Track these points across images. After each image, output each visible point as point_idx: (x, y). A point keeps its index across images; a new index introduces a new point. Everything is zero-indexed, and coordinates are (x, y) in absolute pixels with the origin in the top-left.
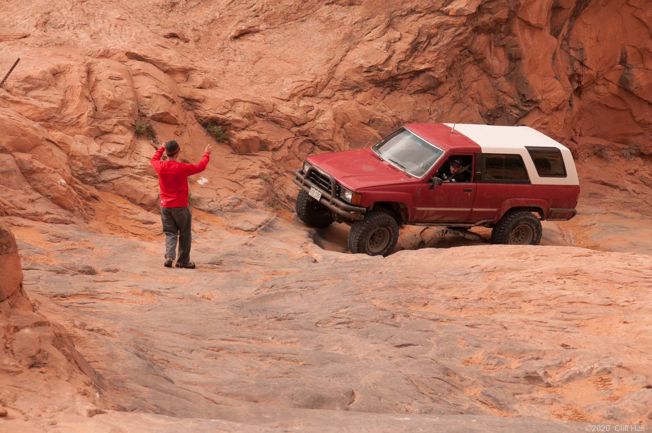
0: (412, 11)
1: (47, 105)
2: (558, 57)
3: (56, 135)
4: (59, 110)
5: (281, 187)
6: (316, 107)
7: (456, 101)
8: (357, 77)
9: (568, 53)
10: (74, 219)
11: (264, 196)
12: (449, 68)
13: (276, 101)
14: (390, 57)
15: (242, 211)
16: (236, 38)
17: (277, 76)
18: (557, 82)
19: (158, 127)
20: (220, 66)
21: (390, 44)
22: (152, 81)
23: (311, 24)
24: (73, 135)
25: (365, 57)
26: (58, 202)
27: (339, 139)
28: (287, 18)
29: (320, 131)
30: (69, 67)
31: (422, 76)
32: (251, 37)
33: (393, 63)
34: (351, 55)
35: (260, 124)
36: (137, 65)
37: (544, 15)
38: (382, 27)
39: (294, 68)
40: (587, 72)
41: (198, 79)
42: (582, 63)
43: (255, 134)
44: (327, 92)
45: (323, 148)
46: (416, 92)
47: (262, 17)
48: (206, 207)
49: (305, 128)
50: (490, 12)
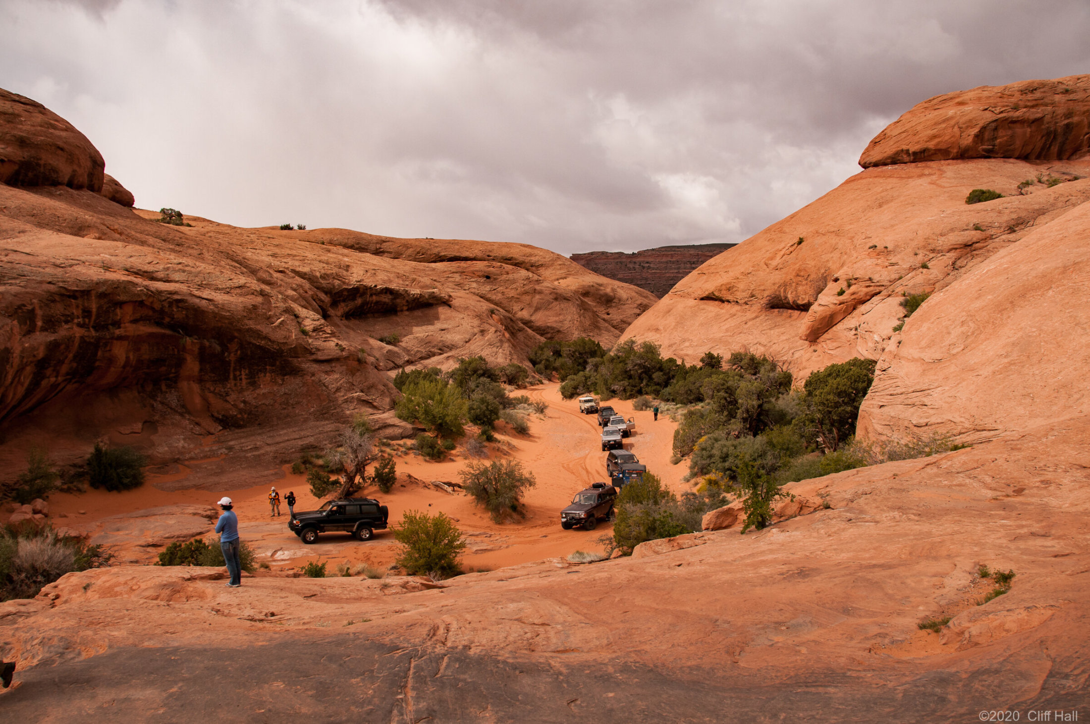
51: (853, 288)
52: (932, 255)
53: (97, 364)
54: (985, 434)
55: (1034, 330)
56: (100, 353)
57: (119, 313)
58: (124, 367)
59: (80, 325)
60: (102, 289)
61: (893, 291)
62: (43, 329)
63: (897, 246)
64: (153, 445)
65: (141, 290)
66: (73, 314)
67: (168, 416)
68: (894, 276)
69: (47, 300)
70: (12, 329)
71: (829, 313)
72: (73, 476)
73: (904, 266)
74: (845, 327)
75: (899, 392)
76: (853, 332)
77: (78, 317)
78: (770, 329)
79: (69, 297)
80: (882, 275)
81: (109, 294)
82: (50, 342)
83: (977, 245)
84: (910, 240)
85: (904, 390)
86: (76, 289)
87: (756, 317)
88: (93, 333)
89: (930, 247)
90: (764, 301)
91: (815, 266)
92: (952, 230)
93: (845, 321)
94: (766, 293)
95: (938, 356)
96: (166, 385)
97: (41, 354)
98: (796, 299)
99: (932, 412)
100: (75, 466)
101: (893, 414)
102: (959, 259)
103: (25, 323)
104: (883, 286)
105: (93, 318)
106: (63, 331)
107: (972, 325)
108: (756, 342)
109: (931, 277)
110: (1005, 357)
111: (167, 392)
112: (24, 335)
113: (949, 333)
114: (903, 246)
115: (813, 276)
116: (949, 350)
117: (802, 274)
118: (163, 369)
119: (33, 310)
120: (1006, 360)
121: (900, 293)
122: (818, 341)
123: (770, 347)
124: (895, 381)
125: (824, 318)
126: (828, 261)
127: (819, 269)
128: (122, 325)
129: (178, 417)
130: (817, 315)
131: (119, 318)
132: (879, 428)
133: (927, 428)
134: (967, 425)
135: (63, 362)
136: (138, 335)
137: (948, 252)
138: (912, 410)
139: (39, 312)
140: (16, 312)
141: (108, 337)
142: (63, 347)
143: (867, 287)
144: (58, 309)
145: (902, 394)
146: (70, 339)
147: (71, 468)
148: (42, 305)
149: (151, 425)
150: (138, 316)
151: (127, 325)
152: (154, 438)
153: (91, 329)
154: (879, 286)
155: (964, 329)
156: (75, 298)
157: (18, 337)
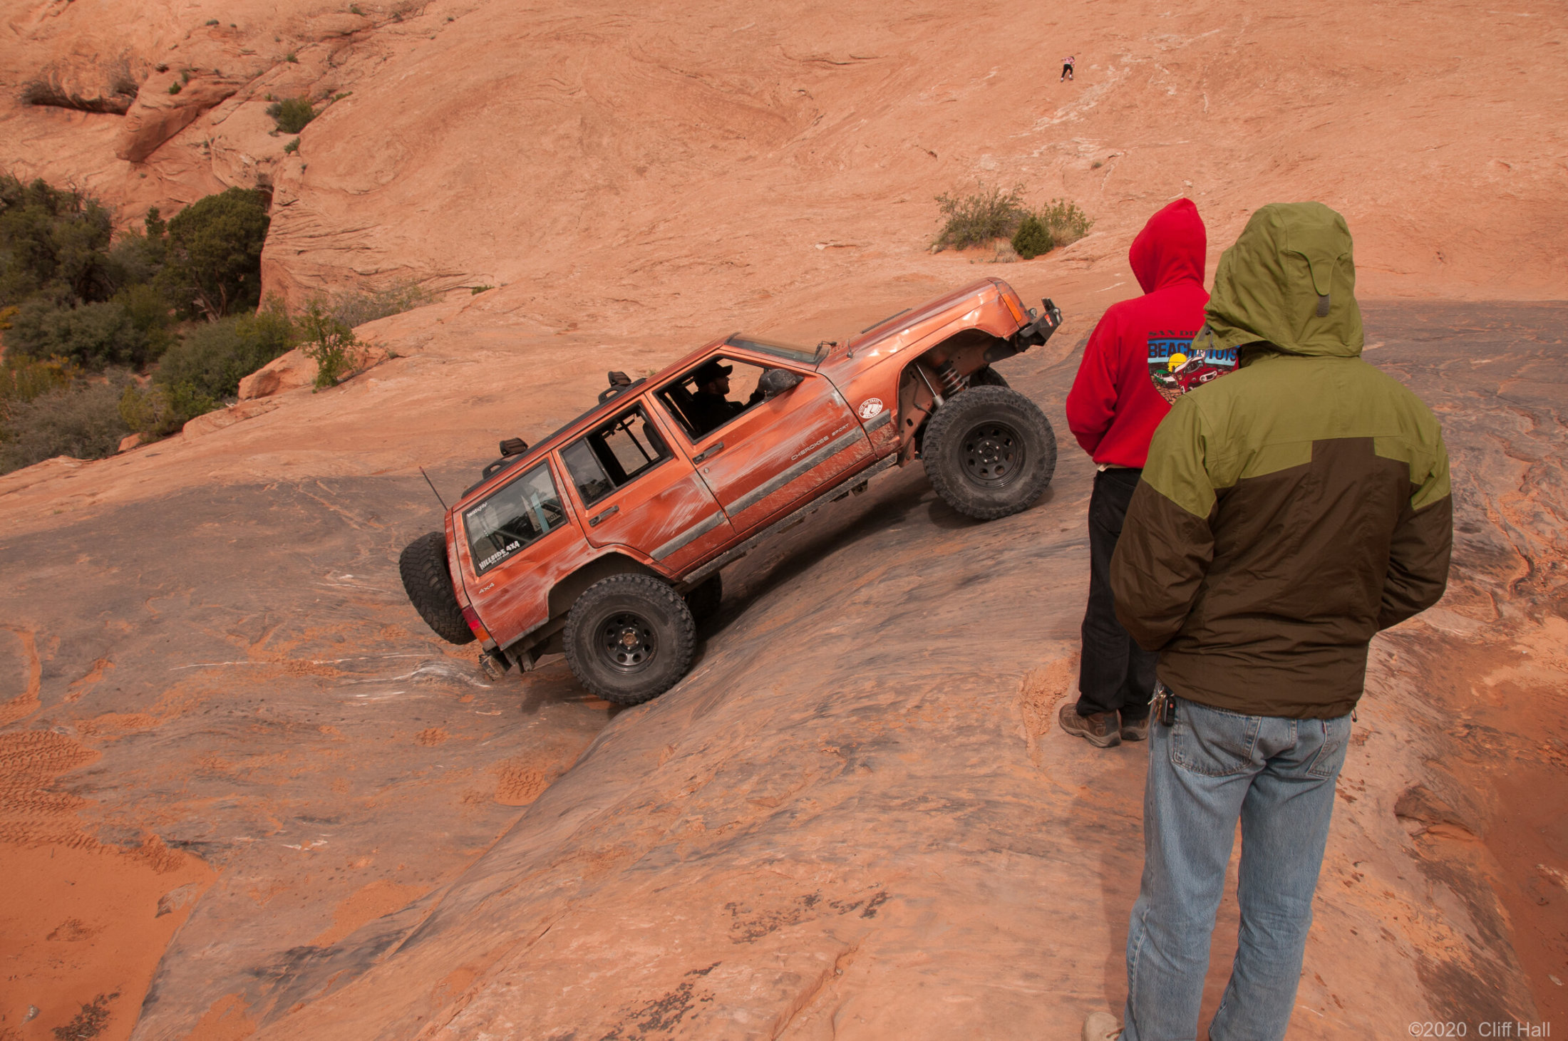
51: (193, 85)
52: (300, 44)
54: (451, 280)
55: (475, 156)
61: (253, 93)
63: (250, 26)
68: (252, 70)
71: (160, 120)
73: (266, 57)
74: (187, 142)
75: (323, 233)
76: (202, 150)
78: (37, 138)
80: (235, 68)
83: (358, 35)
84: (268, 18)
85: (329, 230)
87: (8, 117)
89: (296, 32)
90: (19, 91)
91: (106, 42)
92: (324, 10)
93: (187, 132)
94: (22, 78)
95: (364, 186)
98: (78, 92)
99: (379, 256)
101: (321, 261)
102: (336, 52)
104: (237, 83)
107: (400, 147)
108: (15, 158)
109: (303, 75)
110: (450, 188)
113: (372, 157)
114: (258, 26)
115: (104, 57)
116: (376, 178)
117: (84, 51)
120: (452, 193)
121: (263, 96)
122: (146, 161)
123: (44, 167)
124: (311, 218)
125: (153, 127)
126: (128, 35)
127: (113, 47)
130: (143, 122)
132: (304, 280)
133: (378, 276)
134: (428, 270)
137: (321, 41)
138: (349, 255)
143: (216, 83)
145: (326, 235)
154: (232, 83)
155: (391, 152)
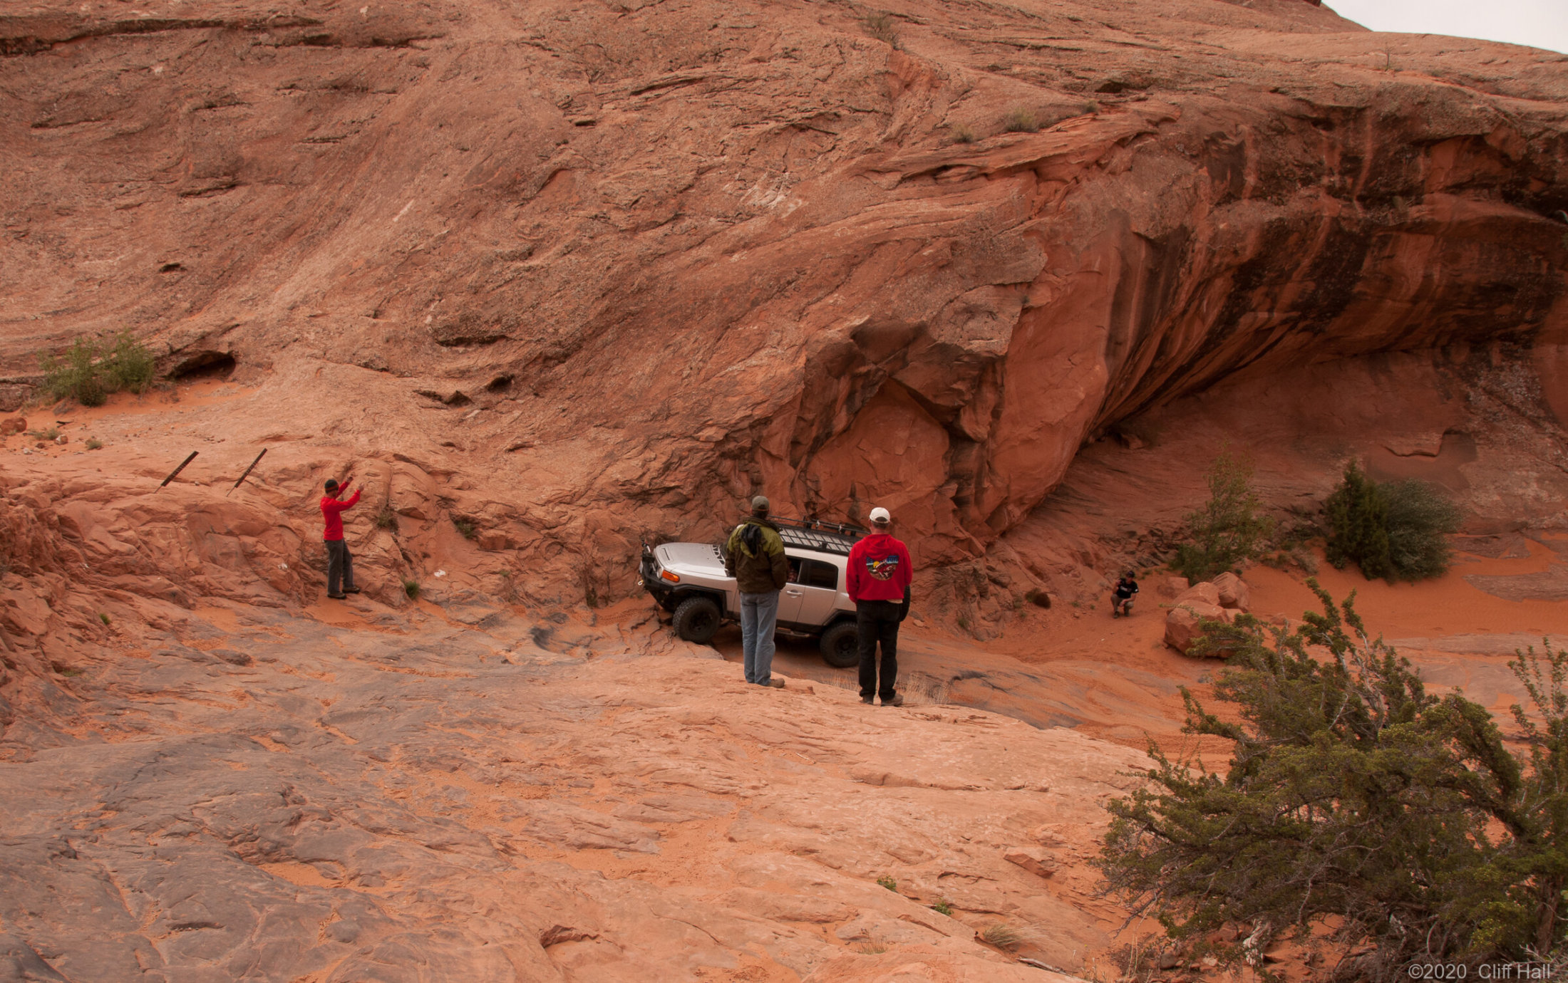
0: (668, 436)
1: (293, 494)
2: (796, 485)
3: (295, 522)
4: (303, 499)
5: (521, 583)
6: (570, 513)
7: (702, 517)
8: (612, 490)
9: (805, 483)
10: (289, 604)
11: (500, 591)
12: (697, 488)
13: (531, 505)
14: (644, 474)
15: (471, 604)
16: (511, 450)
17: (539, 484)
18: (793, 507)
19: (402, 521)
20: (485, 473)
21: (645, 462)
22: (410, 480)
23: (580, 442)
24: (312, 523)
25: (621, 472)
26: (275, 585)
27: (586, 543)
28: (559, 436)
29: (569, 535)
30: (330, 462)
31: (672, 493)
32: (524, 451)
33: (647, 478)
34: (610, 470)
35: (510, 524)
36: (402, 465)
37: (784, 447)
38: (640, 448)
39: (557, 478)
40: (821, 501)
41: (458, 481)
42: (817, 493)
43: (503, 533)
44: (583, 501)
45: (571, 551)
46: (666, 506)
47: (537, 434)
48: (433, 598)
49: (554, 531)
50: (735, 440)
53: (1358, 287)
56: (1367, 263)
57: (1422, 167)
58: (1415, 300)
59: (1332, 192)
60: (1389, 107)
62: (1258, 195)
64: (1464, 485)
65: (1481, 110)
66: (1321, 163)
67: (1502, 424)
69: (1269, 127)
70: (1196, 187)
72: (1289, 534)
77: (1331, 173)
79: (1316, 122)
81: (1405, 118)
82: (1270, 223)
86: (1332, 103)
88: (1359, 212)
96: (1501, 352)
97: (1249, 250)
100: (1295, 511)
103: (1223, 177)
105: (1364, 174)
106: (1297, 203)
111: (1502, 369)
112: (1218, 204)
118: (1504, 311)
119: (1240, 147)
128: (1426, 197)
129: (1525, 428)
131: (1420, 178)
135: (1289, 278)
136: (1461, 223)
139: (1252, 154)
140: (1205, 151)
141: (1392, 223)
142: (1293, 239)
144: (1291, 150)
146: (1311, 221)
147: (1287, 516)
148: (1259, 138)
149: (1459, 438)
150: (1464, 175)
151: (1437, 196)
152: (1468, 470)
153: (1355, 202)
156: (1327, 124)
157: (1207, 207)
